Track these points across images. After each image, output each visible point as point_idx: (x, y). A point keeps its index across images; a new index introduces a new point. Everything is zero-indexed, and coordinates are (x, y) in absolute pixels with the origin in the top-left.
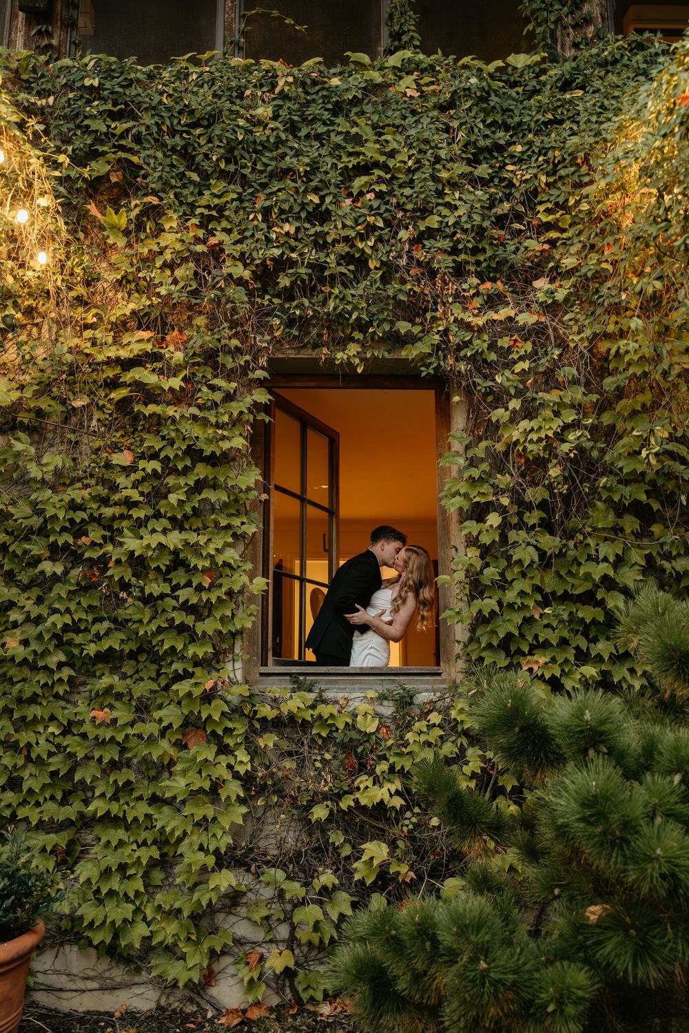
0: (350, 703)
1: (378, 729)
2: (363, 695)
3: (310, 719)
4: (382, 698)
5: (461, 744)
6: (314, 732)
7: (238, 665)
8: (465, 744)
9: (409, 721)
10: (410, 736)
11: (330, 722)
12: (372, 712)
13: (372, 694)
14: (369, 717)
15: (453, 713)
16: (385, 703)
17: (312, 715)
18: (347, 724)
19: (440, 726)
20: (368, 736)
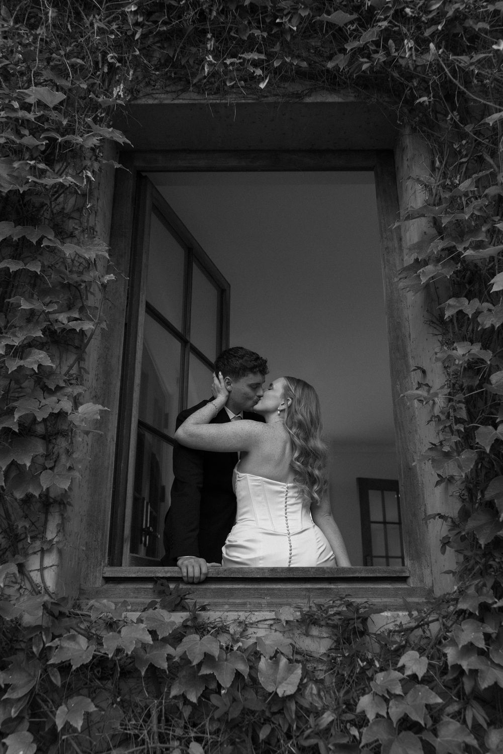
0: (250, 631)
1: (301, 687)
2: (272, 615)
3: (165, 665)
4: (308, 621)
5: (474, 719)
6: (174, 692)
7: (51, 560)
8: (481, 721)
9: (363, 670)
10: (365, 703)
11: (205, 671)
12: (288, 651)
13: (289, 614)
14: (283, 661)
15: (451, 654)
16: (315, 631)
17: (169, 658)
18: (238, 675)
19: (427, 680)
20: (279, 703)
